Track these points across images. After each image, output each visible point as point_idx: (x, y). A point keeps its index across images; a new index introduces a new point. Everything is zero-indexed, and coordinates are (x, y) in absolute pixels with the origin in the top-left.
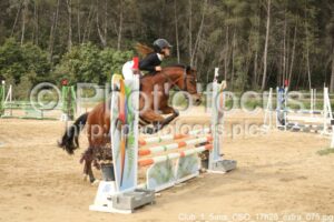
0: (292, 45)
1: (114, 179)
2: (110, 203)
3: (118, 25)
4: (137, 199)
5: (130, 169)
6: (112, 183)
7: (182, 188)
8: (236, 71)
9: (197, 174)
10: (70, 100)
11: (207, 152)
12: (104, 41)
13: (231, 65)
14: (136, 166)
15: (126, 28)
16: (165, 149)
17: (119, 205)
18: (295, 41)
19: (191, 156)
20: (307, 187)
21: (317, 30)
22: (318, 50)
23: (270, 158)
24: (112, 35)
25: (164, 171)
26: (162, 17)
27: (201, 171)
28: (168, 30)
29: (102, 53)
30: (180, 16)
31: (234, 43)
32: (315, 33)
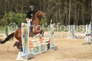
0: (78, 11)
1: (23, 51)
2: (22, 58)
3: (22, 5)
4: (29, 56)
5: (27, 48)
6: (22, 52)
7: (42, 54)
8: (60, 20)
9: (46, 50)
10: (7, 30)
11: (49, 44)
12: (17, 11)
13: (58, 18)
14: (29, 48)
15: (24, 6)
16: (37, 43)
17: (24, 58)
18: (79, 10)
19: (44, 45)
20: (77, 53)
21: (86, 6)
22: (86, 13)
23: (68, 46)
24: (20, 9)
25: (37, 49)
26: (36, 3)
27: (47, 50)
28: (38, 7)
29: (16, 15)
30: (42, 2)
31: (59, 11)
32: (85, 7)
